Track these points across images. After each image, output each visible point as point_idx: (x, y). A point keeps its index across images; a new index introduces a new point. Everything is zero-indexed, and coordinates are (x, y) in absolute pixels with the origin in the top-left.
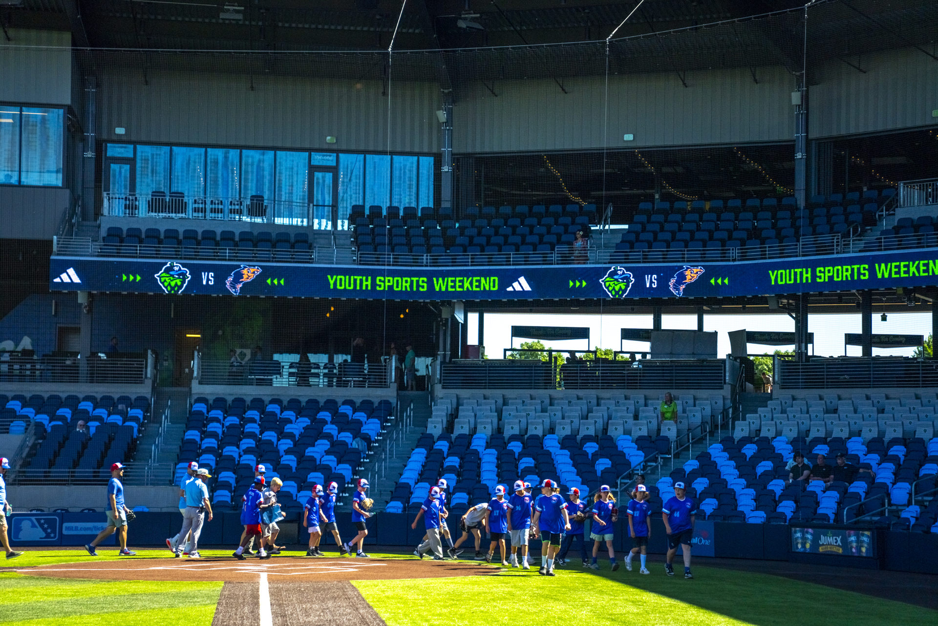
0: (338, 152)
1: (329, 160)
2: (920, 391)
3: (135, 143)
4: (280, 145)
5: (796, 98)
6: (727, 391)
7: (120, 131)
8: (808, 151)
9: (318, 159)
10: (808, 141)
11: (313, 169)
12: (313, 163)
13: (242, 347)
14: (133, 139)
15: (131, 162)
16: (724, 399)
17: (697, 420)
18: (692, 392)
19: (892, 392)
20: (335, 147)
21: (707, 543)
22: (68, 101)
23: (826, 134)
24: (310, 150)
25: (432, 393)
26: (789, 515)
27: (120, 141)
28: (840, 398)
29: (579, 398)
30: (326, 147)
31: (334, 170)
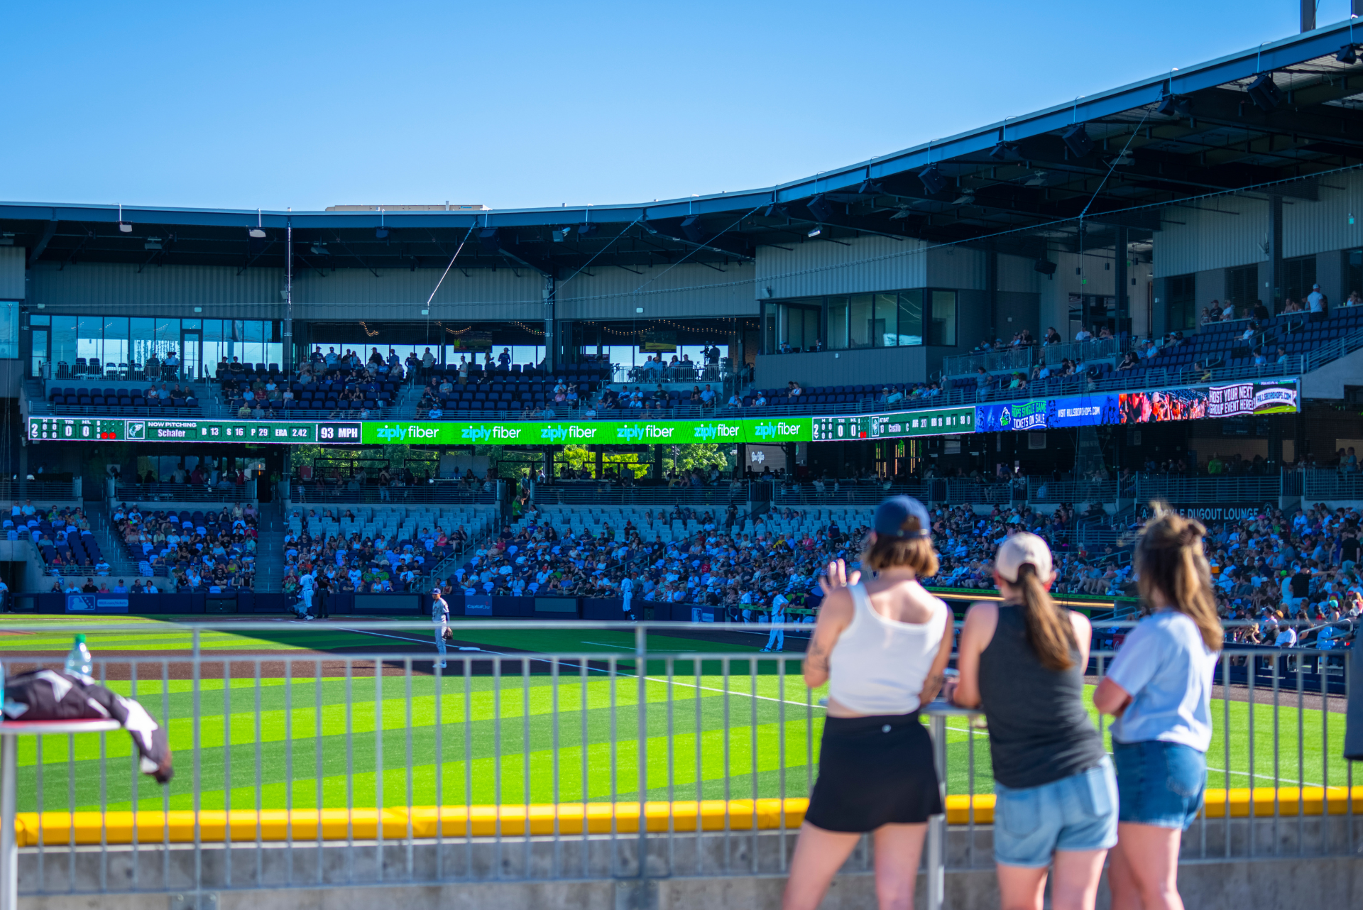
0: (202, 318)
1: (196, 324)
2: (623, 507)
3: (51, 315)
4: (159, 314)
5: (546, 294)
6: (497, 505)
7: (41, 306)
8: (554, 330)
9: (188, 324)
10: (555, 322)
11: (183, 332)
12: (184, 327)
13: (113, 462)
14: (50, 311)
15: (48, 329)
16: (495, 511)
17: (478, 527)
18: (473, 506)
19: (605, 507)
20: (201, 315)
22: (22, 296)
23: (566, 317)
24: (182, 318)
25: (283, 505)
26: (535, 591)
27: (41, 313)
28: (573, 512)
29: (393, 511)
30: (194, 315)
31: (200, 332)
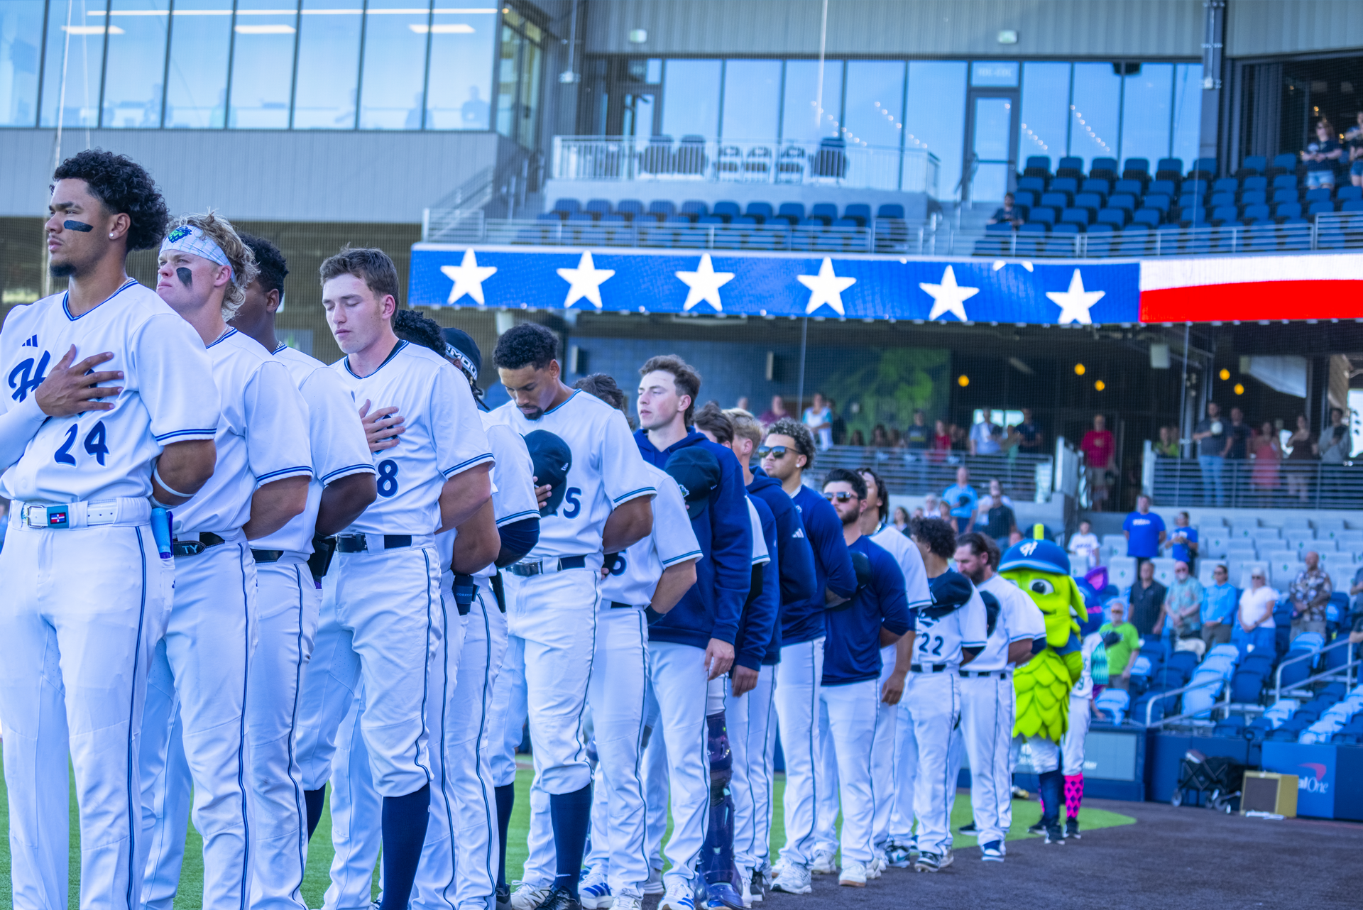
0: (1020, 59)
1: (1003, 74)
3: (663, 57)
4: (914, 50)
7: (638, 36)
9: (986, 74)
11: (974, 94)
12: (976, 82)
14: (660, 48)
20: (1015, 51)
21: (1322, 790)
24: (970, 59)
27: (637, 54)
30: (997, 51)
31: (1013, 94)
